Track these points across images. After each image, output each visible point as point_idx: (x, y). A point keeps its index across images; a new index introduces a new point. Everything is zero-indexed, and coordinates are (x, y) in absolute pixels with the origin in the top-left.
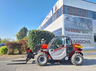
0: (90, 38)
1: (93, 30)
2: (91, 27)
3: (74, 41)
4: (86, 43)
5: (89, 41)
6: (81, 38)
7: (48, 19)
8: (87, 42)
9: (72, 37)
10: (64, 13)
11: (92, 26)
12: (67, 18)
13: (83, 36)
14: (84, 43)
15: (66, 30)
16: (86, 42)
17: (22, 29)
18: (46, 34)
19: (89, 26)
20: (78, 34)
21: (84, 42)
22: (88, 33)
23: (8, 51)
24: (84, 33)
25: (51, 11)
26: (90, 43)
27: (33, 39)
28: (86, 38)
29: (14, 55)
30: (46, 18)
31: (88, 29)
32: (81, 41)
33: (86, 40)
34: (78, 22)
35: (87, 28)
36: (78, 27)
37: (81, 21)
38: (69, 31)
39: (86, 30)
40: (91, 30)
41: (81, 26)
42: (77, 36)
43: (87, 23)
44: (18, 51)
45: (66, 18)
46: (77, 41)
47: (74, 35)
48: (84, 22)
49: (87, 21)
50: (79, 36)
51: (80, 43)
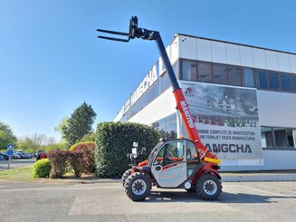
0: (250, 139)
1: (258, 119)
2: (252, 110)
3: (208, 145)
4: (240, 150)
5: (248, 146)
6: (224, 138)
7: (147, 87)
8: (242, 148)
9: (203, 137)
10: (181, 79)
11: (254, 108)
12: (189, 89)
13: (230, 132)
14: (235, 151)
16: (238, 148)
17: (78, 110)
18: (134, 131)
19: (246, 110)
20: (216, 127)
21: (233, 148)
22: (243, 125)
24: (234, 126)
25: (154, 68)
26: (250, 152)
27: (105, 144)
28: (238, 138)
30: (142, 84)
31: (245, 115)
32: (224, 147)
33: (239, 143)
34: (217, 99)
35: (242, 113)
36: (216, 111)
37: (224, 96)
39: (237, 119)
40: (252, 116)
41: (225, 108)
42: (215, 135)
43: (240, 101)
44: (73, 170)
45: (185, 90)
46: (214, 145)
47: (206, 132)
48: (234, 98)
49: (242, 96)
50: (219, 134)
51: (223, 151)
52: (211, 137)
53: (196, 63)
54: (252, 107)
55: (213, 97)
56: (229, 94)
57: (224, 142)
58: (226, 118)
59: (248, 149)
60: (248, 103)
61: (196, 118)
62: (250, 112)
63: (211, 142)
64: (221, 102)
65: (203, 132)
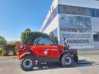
0: (88, 37)
1: (91, 29)
2: (89, 25)
3: (70, 40)
4: (84, 42)
5: (87, 40)
6: (78, 37)
7: (47, 19)
8: (85, 41)
9: (68, 37)
10: (59, 13)
11: (90, 24)
12: (62, 17)
13: (80, 35)
14: (82, 42)
15: (62, 30)
16: (83, 41)
17: (26, 30)
20: (74, 33)
21: (81, 41)
22: (86, 32)
24: (81, 32)
25: (49, 11)
26: (88, 42)
28: (83, 37)
29: (9, 56)
32: (78, 41)
33: (84, 39)
34: (74, 21)
35: (85, 27)
36: (74, 26)
37: (77, 20)
38: (64, 31)
39: (83, 29)
40: (89, 28)
41: (78, 25)
42: (74, 36)
43: (84, 22)
44: (12, 53)
45: (61, 18)
46: (73, 40)
47: (70, 35)
48: (81, 20)
49: (85, 20)
50: (75, 36)
51: (77, 43)
52: (72, 37)
54: (89, 24)
55: (73, 20)
56: (79, 19)
58: (78, 29)
59: (87, 41)
60: (87, 22)
61: (65, 29)
62: (88, 26)
63: (72, 39)
64: (76, 22)
65: (68, 35)
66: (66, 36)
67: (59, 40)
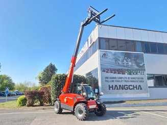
0: (141, 81)
1: (145, 70)
2: (141, 65)
3: (116, 86)
4: (135, 88)
6: (126, 81)
8: (136, 87)
9: (113, 81)
10: (100, 48)
11: (143, 64)
12: (104, 54)
13: (129, 78)
14: (132, 89)
15: (104, 71)
16: (134, 87)
17: (47, 67)
19: (138, 65)
20: (121, 75)
21: (131, 87)
22: (137, 74)
23: (28, 102)
24: (131, 74)
25: (86, 43)
26: (141, 89)
28: (134, 81)
29: (34, 106)
30: (81, 52)
32: (126, 87)
33: (135, 84)
34: (121, 59)
35: (136, 67)
36: (120, 66)
37: (125, 57)
38: (107, 72)
39: (133, 70)
40: (142, 69)
41: (125, 64)
42: (120, 80)
43: (134, 60)
44: (39, 102)
45: (102, 55)
46: (120, 86)
47: (115, 78)
48: (130, 58)
49: (135, 57)
50: (122, 79)
51: (125, 89)
52: (118, 81)
53: (108, 40)
54: (141, 63)
55: (118, 58)
56: (128, 56)
57: (126, 83)
59: (140, 87)
60: (138, 61)
61: (109, 70)
62: (140, 67)
63: (118, 84)
64: (123, 61)
65: (113, 78)
66: (110, 80)
67: (100, 84)
